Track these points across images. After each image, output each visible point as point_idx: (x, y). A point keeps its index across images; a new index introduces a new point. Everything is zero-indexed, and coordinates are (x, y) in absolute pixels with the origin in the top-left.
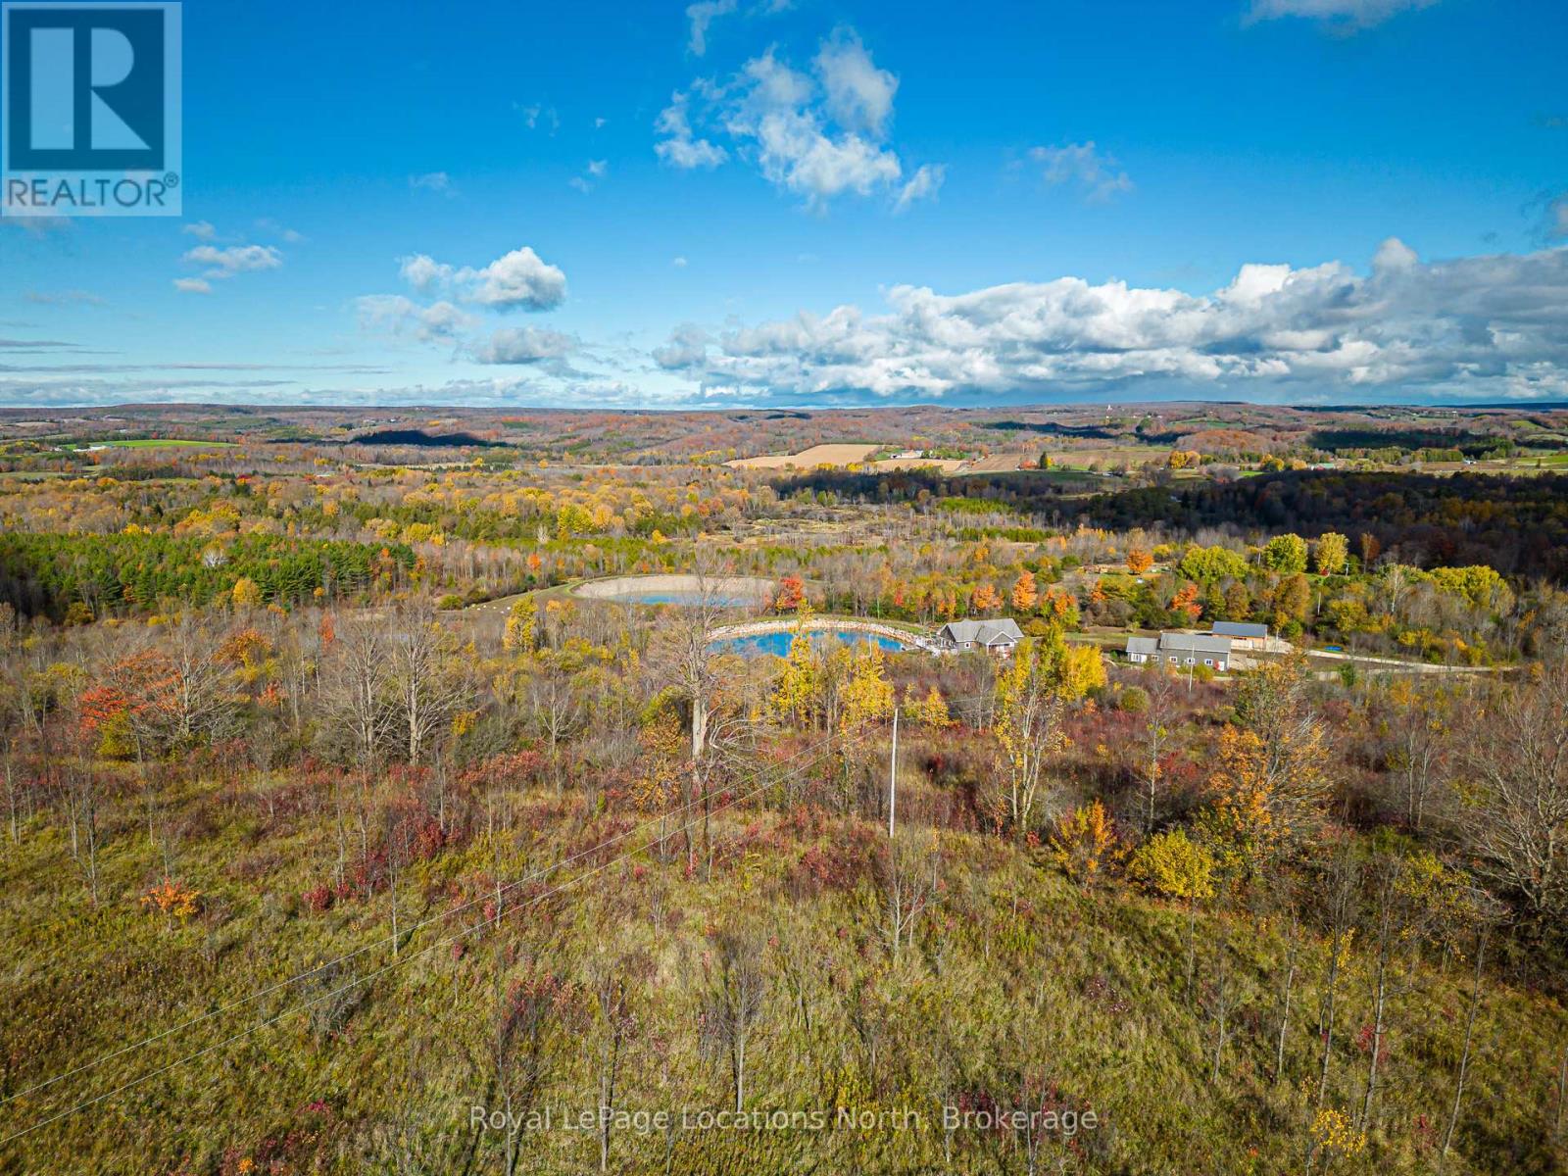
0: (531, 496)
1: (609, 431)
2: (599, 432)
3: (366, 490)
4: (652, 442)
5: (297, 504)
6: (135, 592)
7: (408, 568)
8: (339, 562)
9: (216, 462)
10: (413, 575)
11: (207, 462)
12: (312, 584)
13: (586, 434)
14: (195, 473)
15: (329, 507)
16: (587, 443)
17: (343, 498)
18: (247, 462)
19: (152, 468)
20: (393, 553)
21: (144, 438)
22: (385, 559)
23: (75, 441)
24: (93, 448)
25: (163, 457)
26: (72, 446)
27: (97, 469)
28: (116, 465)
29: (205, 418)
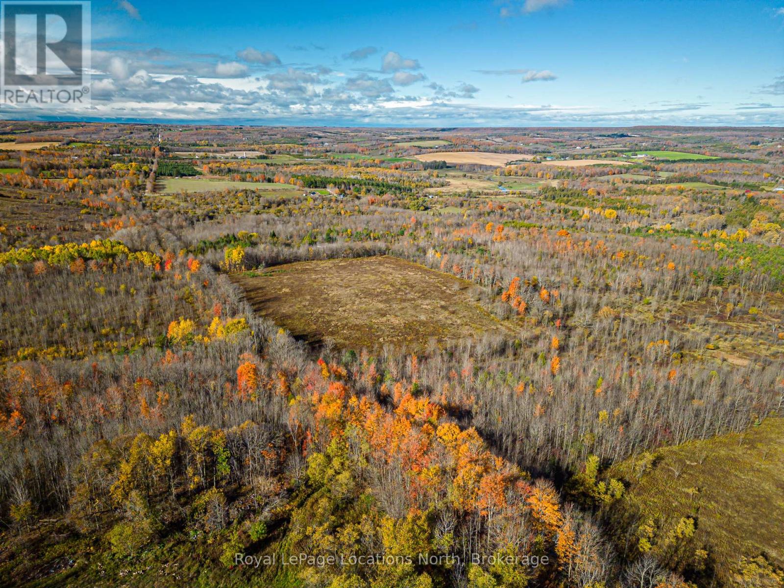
9: (716, 175)
11: (712, 174)
14: (708, 180)
18: (730, 175)
19: (687, 177)
23: (629, 151)
24: (639, 156)
25: (691, 170)
26: (629, 154)
27: (664, 175)
28: (672, 174)
29: (674, 135)
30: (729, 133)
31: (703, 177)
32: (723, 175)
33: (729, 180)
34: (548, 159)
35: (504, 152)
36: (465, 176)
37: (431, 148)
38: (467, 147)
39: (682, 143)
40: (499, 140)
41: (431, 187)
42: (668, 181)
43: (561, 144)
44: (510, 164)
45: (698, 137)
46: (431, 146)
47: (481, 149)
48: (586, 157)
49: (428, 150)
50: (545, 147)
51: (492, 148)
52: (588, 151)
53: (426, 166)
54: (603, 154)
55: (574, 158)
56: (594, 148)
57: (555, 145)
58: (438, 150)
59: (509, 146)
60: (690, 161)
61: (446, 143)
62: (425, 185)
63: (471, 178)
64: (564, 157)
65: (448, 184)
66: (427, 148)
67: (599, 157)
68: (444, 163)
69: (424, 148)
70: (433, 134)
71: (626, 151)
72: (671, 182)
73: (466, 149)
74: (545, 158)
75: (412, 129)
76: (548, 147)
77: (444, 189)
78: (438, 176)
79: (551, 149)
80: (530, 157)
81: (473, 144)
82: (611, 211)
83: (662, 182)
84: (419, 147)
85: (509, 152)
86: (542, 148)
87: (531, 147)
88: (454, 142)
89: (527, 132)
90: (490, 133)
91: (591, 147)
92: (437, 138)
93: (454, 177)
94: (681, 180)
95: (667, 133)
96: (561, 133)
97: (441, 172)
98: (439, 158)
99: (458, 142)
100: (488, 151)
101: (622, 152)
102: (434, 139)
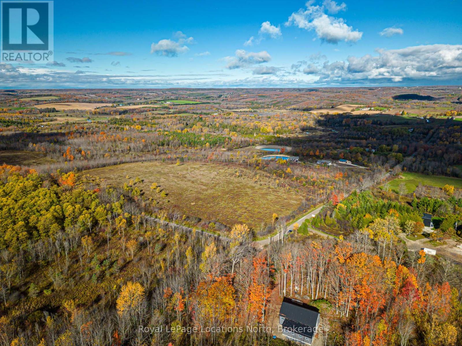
0: (257, 123)
1: (285, 99)
2: (282, 99)
3: (224, 120)
4: (296, 102)
5: (211, 123)
6: (192, 143)
7: (230, 141)
8: (220, 140)
9: (194, 110)
10: (231, 142)
11: (192, 109)
12: (216, 144)
13: (279, 100)
14: (190, 112)
15: (218, 124)
16: (279, 102)
17: (220, 122)
18: (200, 109)
19: (182, 111)
20: (228, 138)
21: (177, 100)
22: (227, 139)
23: (163, 100)
24: (167, 103)
25: (184, 108)
26: (163, 102)
27: (172, 111)
28: (175, 110)
29: (188, 92)
30: (211, 91)
31: (188, 111)
32: (197, 110)
33: (199, 112)
34: (120, 105)
35: (95, 102)
36: (67, 115)
37: (46, 101)
38: (71, 100)
39: (189, 96)
40: (94, 96)
41: (44, 122)
42: (174, 113)
43: (129, 97)
44: (98, 108)
45: (197, 93)
46: (47, 100)
47: (81, 101)
48: (141, 104)
49: (44, 102)
50: (120, 99)
51: (87, 100)
52: (143, 101)
53: (41, 111)
54: (150, 102)
55: (134, 104)
56: (146, 99)
57: (125, 98)
58: (51, 102)
59: (99, 99)
60: (189, 104)
61: (57, 98)
62: (39, 121)
63: (71, 116)
64: (129, 104)
65: (56, 120)
66: (43, 101)
67: (147, 103)
68: (54, 109)
69: (41, 101)
70: (49, 93)
71: (162, 101)
72: (175, 114)
73: (70, 101)
74: (119, 105)
75: (34, 90)
76: (122, 99)
77: (52, 123)
78: (49, 116)
79: (123, 100)
80: (110, 105)
81: (75, 98)
82: (139, 126)
83: (171, 114)
84: (37, 100)
85: (99, 102)
86: (118, 99)
87: (112, 99)
88: (62, 97)
89: (111, 91)
90: (89, 92)
91: (145, 99)
92: (51, 95)
93: (60, 116)
94: (179, 113)
95: (185, 91)
96: (132, 92)
97: (52, 114)
98: (51, 106)
99: (65, 97)
100: (85, 102)
101: (160, 101)
102: (48, 95)
